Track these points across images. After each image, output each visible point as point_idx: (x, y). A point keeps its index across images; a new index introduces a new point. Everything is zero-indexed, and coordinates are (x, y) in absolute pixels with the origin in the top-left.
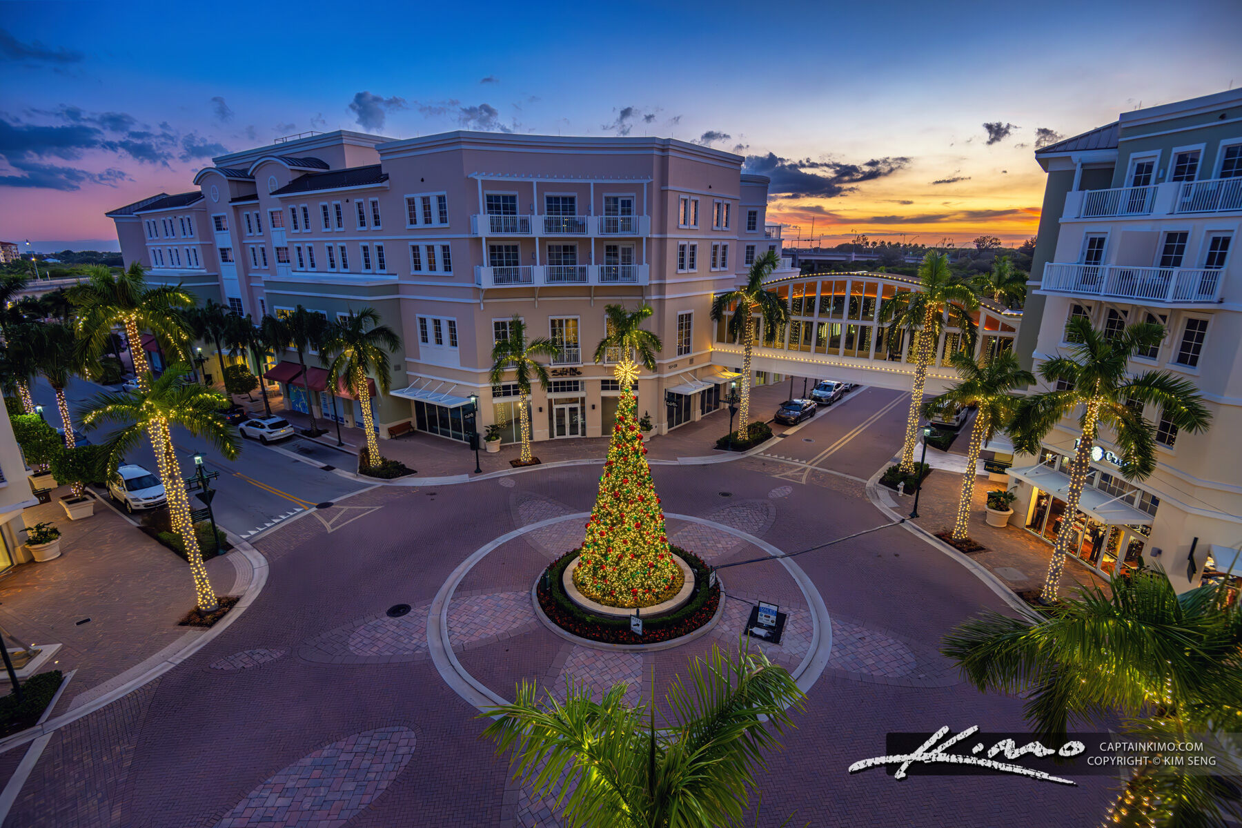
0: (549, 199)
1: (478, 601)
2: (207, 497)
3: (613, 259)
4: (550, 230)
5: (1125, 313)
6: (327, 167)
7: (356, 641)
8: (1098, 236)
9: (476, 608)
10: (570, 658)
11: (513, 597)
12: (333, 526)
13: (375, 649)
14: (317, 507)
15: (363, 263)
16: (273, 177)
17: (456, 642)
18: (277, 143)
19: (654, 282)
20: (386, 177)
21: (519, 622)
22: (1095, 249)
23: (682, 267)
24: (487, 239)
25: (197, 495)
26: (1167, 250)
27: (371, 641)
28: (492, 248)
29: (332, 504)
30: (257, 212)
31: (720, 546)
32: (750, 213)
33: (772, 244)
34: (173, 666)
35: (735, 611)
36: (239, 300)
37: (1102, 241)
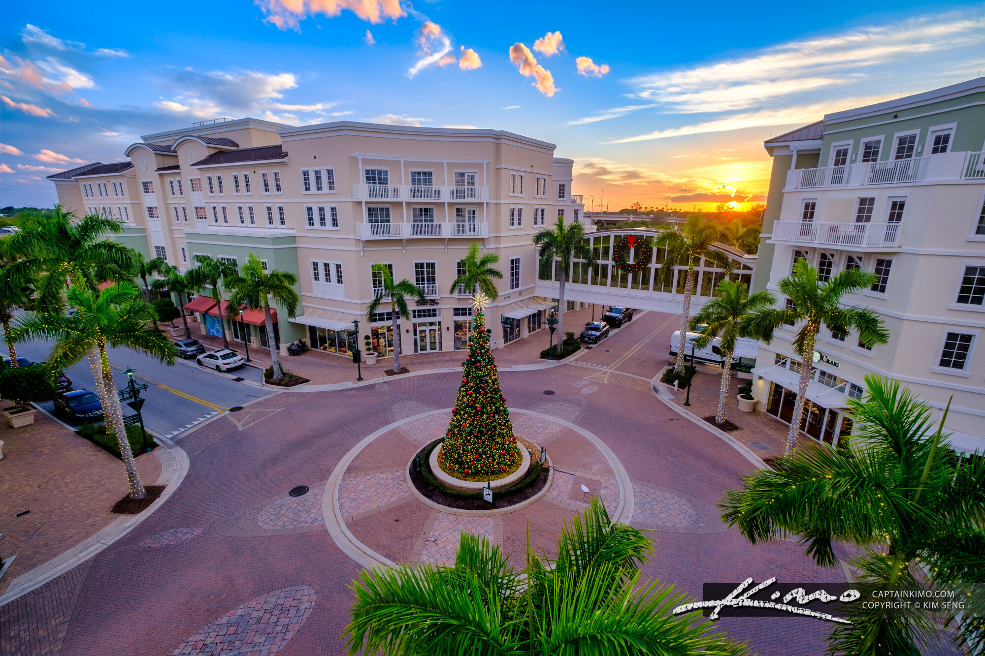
0: (413, 173)
1: (363, 480)
2: (137, 405)
3: (461, 218)
4: (414, 196)
5: (832, 256)
6: (237, 146)
7: (265, 517)
8: (811, 201)
9: (361, 487)
10: (437, 522)
11: (390, 476)
12: (243, 426)
13: (280, 523)
14: (231, 410)
15: (267, 221)
16: (192, 152)
17: (346, 515)
18: (196, 125)
19: (492, 235)
20: (286, 155)
21: (396, 496)
22: (809, 211)
23: (512, 224)
24: (366, 203)
25: (128, 404)
26: (861, 210)
27: (276, 517)
28: (369, 210)
29: (241, 408)
30: (180, 179)
31: (547, 431)
32: (560, 186)
33: (577, 208)
34: (106, 546)
35: (561, 480)
36: (163, 248)
37: (814, 206)
